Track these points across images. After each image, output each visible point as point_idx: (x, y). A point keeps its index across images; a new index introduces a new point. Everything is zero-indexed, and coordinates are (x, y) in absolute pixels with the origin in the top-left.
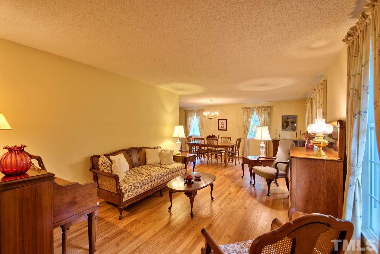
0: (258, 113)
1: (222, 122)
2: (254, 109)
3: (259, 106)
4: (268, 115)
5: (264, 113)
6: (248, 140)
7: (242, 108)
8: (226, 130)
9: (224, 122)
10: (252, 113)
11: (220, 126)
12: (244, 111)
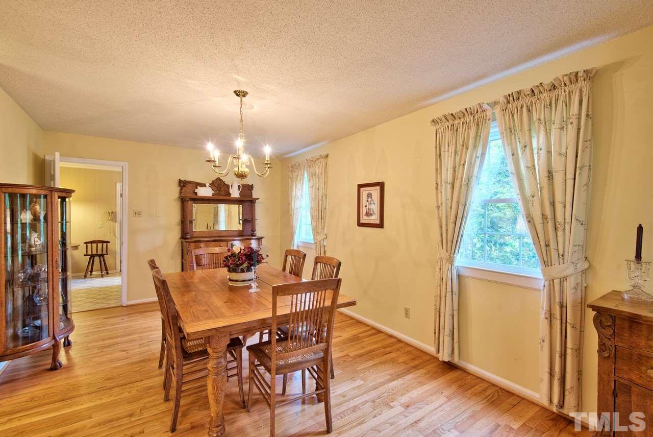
0: (510, 132)
1: (369, 195)
2: (489, 113)
3: (513, 89)
4: (571, 130)
5: (547, 125)
6: (459, 276)
7: (434, 121)
8: (381, 225)
9: (375, 192)
10: (481, 140)
11: (364, 211)
12: (440, 132)
